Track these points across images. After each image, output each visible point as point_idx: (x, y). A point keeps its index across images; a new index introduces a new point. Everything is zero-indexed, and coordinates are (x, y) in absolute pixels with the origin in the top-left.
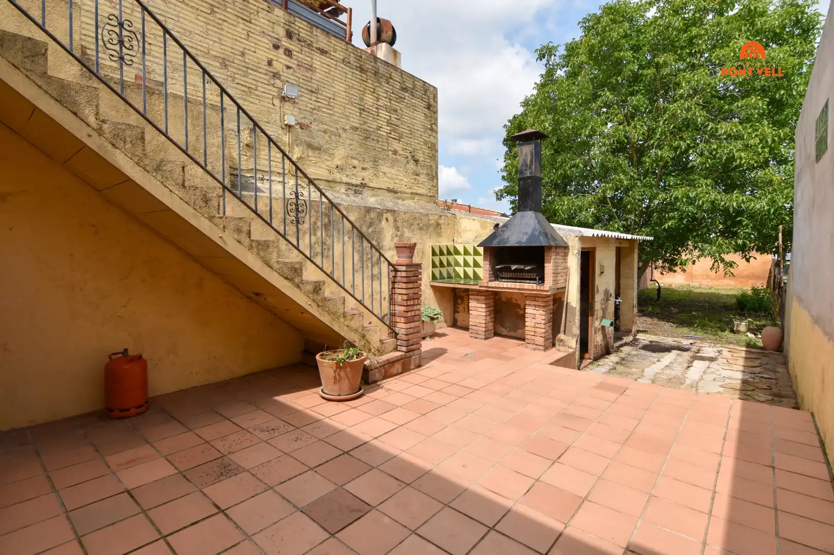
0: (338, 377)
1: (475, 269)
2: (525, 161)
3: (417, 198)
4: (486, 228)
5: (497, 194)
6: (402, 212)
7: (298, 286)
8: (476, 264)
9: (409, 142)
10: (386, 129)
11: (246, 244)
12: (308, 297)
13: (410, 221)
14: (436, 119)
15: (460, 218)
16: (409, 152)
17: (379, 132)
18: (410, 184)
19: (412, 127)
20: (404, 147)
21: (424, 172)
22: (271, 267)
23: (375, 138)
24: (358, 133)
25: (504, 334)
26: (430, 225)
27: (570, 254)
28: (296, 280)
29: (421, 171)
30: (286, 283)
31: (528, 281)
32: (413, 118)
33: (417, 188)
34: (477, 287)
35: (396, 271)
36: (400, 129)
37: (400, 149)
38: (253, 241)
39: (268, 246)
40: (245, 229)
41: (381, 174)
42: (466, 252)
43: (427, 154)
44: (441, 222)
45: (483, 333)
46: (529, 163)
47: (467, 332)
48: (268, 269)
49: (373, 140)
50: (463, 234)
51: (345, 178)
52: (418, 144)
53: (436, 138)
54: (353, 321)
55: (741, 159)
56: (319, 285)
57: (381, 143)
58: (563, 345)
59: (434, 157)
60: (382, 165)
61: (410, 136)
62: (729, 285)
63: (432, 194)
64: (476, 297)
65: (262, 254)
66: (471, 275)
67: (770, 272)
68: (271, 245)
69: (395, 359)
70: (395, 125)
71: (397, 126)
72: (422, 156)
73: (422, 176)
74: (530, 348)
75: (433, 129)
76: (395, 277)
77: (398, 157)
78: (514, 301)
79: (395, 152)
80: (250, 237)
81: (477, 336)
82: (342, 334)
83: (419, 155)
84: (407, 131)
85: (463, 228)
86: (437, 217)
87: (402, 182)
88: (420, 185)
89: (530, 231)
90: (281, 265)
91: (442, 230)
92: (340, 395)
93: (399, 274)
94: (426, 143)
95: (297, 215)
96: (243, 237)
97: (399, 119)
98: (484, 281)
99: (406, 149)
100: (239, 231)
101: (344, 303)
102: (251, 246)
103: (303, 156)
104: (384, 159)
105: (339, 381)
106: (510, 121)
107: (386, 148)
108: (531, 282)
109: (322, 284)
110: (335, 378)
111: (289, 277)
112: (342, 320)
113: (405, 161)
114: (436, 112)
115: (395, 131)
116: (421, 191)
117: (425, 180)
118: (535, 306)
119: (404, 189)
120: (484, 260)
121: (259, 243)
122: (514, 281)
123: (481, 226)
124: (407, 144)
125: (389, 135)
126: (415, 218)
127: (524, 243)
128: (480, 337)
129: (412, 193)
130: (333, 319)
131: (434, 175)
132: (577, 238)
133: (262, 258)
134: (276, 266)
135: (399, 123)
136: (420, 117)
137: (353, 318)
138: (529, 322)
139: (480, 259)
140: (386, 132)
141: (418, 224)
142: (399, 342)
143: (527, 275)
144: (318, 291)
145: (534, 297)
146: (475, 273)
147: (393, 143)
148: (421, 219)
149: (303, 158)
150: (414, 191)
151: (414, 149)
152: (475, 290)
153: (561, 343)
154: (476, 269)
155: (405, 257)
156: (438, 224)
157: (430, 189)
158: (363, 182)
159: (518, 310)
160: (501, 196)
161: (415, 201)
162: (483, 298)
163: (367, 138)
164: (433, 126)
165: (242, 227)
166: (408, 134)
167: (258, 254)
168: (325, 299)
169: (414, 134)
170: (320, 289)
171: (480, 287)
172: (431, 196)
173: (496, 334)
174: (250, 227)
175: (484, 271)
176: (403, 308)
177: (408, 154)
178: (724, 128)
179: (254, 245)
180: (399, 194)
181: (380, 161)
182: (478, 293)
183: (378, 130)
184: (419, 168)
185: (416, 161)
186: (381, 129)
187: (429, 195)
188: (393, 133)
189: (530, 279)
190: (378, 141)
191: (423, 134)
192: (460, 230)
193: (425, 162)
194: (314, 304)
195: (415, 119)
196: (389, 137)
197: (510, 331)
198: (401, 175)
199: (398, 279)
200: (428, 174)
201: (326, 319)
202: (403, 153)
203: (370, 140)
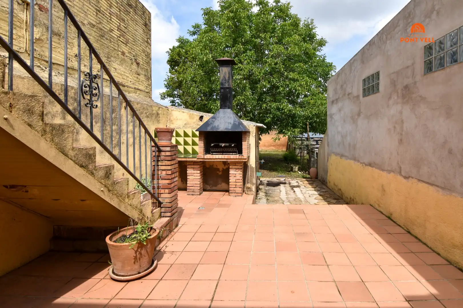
0: (138, 256)
1: (185, 146)
2: (224, 77)
3: (138, 92)
4: (193, 118)
5: (161, 95)
6: (135, 102)
7: (92, 174)
8: (194, 143)
9: (133, 48)
10: (116, 33)
11: (39, 129)
12: (101, 183)
13: (141, 110)
14: (150, 35)
15: (172, 110)
16: (133, 55)
17: (111, 33)
18: (134, 81)
19: (135, 37)
20: (130, 51)
21: (143, 73)
22: (66, 155)
23: (108, 38)
24: (94, 30)
25: (208, 189)
26: (153, 114)
27: (251, 136)
28: (90, 167)
29: (141, 72)
30: (81, 171)
31: (231, 154)
32: (136, 30)
33: (138, 85)
34: (195, 160)
35: (160, 151)
36: (127, 36)
37: (127, 51)
38: (46, 124)
39: (63, 131)
40: (38, 109)
41: (113, 69)
42: (186, 135)
43: (144, 60)
44: (160, 112)
45: (199, 191)
46: (227, 79)
47: (185, 192)
48: (64, 157)
49: (107, 39)
50: (174, 122)
51: (84, 67)
52: (139, 51)
53: (150, 49)
54: (134, 199)
55: (299, 90)
56: (110, 170)
57: (113, 43)
58: (250, 191)
59: (149, 63)
60: (113, 62)
61: (133, 43)
62: (272, 149)
63: (148, 91)
64: (193, 166)
65: (56, 140)
66: (190, 151)
67: (287, 144)
68: (66, 130)
69: (166, 225)
70: (123, 32)
71: (125, 33)
72: (141, 60)
73: (142, 76)
74: (233, 196)
75: (148, 42)
76: (159, 156)
77: (125, 58)
78: (215, 167)
79: (123, 53)
80: (43, 120)
81: (194, 193)
82: (127, 214)
83: (140, 59)
84: (132, 39)
85: (175, 118)
86: (157, 108)
87: (128, 79)
88: (141, 83)
89: (232, 122)
90: (76, 152)
91: (160, 119)
92: (139, 273)
93: (163, 154)
94: (144, 51)
95: (91, 98)
96: (35, 120)
97: (126, 28)
98: (199, 155)
99: (131, 52)
100: (30, 111)
101: (128, 185)
102: (45, 131)
103: (42, 38)
104: (115, 57)
105: (140, 259)
106: (170, 49)
107: (116, 48)
108: (234, 154)
109: (112, 168)
110: (136, 258)
111: (84, 164)
112: (127, 200)
113: (130, 62)
114: (150, 30)
115: (123, 36)
116: (141, 87)
117: (143, 79)
118: (236, 169)
119: (129, 84)
120: (199, 141)
121: (53, 127)
122: (222, 154)
123: (189, 117)
124: (132, 49)
125: (119, 38)
126: (144, 108)
127: (230, 129)
128: (196, 193)
129: (135, 88)
130: (120, 200)
131: (149, 76)
132: (255, 127)
133: (56, 144)
134: (71, 153)
135: (126, 31)
136: (140, 30)
137: (134, 196)
138: (232, 180)
139: (197, 140)
140: (117, 36)
141: (146, 113)
142: (163, 210)
143: (231, 150)
144: (108, 176)
145: (235, 163)
146: (193, 150)
147: (122, 46)
148: (148, 110)
149: (42, 40)
150: (137, 87)
151: (136, 54)
152: (192, 161)
153: (249, 190)
154: (194, 147)
155: (167, 140)
156: (158, 114)
157: (147, 87)
158: (98, 73)
159: (218, 172)
160: (164, 97)
161: (137, 94)
162: (198, 166)
163: (102, 36)
164: (149, 40)
165: (33, 107)
166: (132, 41)
167: (52, 140)
168: (114, 183)
169: (136, 42)
170: (111, 174)
171: (198, 159)
172: (147, 92)
173: (205, 190)
174: (43, 107)
175: (200, 148)
176: (167, 182)
177: (132, 57)
178: (292, 75)
179: (48, 130)
180: (126, 88)
181: (112, 59)
182: (194, 163)
183: (111, 32)
184: (139, 69)
185: (138, 64)
186: (113, 32)
187: (146, 91)
188: (122, 38)
189: (233, 152)
190: (111, 42)
191: (142, 44)
192: (172, 118)
193: (143, 65)
194: (106, 190)
195: (137, 31)
196: (119, 40)
197: (213, 186)
198: (128, 73)
199: (162, 158)
200: (145, 75)
201: (114, 202)
202: (129, 55)
203: (104, 38)
